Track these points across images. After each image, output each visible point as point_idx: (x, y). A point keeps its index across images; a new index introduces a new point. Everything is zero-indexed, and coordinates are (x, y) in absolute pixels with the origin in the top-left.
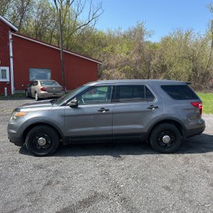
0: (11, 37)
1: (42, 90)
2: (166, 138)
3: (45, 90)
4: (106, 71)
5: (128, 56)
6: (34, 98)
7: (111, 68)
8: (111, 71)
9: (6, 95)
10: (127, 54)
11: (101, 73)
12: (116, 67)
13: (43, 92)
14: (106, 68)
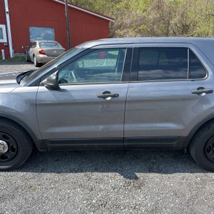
1: (41, 52)
3: (44, 54)
4: (118, 32)
5: (144, 14)
6: (33, 63)
7: (125, 27)
8: (125, 31)
9: (4, 58)
10: (144, 11)
11: (114, 33)
12: (131, 27)
13: (41, 56)
14: (119, 27)
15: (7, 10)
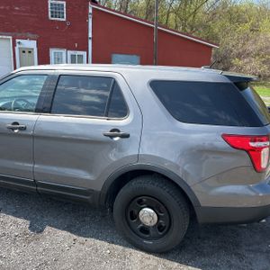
0: (90, 11)
2: (148, 215)
4: (237, 62)
8: (246, 60)
15: (90, 35)
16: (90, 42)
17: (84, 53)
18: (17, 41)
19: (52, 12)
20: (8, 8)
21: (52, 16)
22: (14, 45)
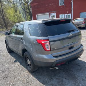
15: (72, 8)
16: (72, 10)
17: (70, 14)
18: (51, 14)
19: (60, 3)
20: (48, 5)
21: (60, 5)
22: (50, 15)
